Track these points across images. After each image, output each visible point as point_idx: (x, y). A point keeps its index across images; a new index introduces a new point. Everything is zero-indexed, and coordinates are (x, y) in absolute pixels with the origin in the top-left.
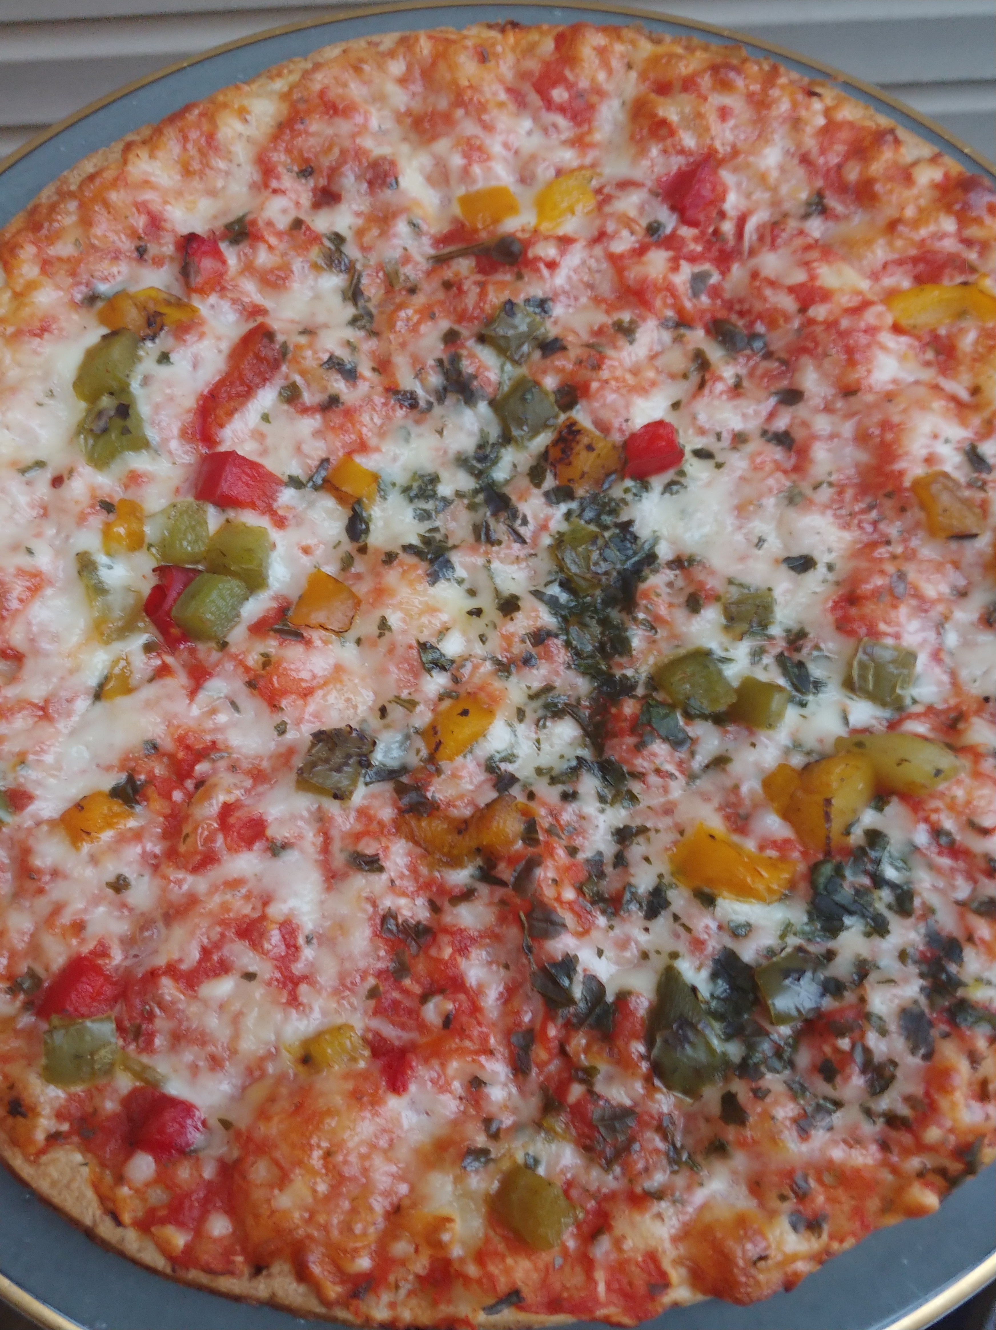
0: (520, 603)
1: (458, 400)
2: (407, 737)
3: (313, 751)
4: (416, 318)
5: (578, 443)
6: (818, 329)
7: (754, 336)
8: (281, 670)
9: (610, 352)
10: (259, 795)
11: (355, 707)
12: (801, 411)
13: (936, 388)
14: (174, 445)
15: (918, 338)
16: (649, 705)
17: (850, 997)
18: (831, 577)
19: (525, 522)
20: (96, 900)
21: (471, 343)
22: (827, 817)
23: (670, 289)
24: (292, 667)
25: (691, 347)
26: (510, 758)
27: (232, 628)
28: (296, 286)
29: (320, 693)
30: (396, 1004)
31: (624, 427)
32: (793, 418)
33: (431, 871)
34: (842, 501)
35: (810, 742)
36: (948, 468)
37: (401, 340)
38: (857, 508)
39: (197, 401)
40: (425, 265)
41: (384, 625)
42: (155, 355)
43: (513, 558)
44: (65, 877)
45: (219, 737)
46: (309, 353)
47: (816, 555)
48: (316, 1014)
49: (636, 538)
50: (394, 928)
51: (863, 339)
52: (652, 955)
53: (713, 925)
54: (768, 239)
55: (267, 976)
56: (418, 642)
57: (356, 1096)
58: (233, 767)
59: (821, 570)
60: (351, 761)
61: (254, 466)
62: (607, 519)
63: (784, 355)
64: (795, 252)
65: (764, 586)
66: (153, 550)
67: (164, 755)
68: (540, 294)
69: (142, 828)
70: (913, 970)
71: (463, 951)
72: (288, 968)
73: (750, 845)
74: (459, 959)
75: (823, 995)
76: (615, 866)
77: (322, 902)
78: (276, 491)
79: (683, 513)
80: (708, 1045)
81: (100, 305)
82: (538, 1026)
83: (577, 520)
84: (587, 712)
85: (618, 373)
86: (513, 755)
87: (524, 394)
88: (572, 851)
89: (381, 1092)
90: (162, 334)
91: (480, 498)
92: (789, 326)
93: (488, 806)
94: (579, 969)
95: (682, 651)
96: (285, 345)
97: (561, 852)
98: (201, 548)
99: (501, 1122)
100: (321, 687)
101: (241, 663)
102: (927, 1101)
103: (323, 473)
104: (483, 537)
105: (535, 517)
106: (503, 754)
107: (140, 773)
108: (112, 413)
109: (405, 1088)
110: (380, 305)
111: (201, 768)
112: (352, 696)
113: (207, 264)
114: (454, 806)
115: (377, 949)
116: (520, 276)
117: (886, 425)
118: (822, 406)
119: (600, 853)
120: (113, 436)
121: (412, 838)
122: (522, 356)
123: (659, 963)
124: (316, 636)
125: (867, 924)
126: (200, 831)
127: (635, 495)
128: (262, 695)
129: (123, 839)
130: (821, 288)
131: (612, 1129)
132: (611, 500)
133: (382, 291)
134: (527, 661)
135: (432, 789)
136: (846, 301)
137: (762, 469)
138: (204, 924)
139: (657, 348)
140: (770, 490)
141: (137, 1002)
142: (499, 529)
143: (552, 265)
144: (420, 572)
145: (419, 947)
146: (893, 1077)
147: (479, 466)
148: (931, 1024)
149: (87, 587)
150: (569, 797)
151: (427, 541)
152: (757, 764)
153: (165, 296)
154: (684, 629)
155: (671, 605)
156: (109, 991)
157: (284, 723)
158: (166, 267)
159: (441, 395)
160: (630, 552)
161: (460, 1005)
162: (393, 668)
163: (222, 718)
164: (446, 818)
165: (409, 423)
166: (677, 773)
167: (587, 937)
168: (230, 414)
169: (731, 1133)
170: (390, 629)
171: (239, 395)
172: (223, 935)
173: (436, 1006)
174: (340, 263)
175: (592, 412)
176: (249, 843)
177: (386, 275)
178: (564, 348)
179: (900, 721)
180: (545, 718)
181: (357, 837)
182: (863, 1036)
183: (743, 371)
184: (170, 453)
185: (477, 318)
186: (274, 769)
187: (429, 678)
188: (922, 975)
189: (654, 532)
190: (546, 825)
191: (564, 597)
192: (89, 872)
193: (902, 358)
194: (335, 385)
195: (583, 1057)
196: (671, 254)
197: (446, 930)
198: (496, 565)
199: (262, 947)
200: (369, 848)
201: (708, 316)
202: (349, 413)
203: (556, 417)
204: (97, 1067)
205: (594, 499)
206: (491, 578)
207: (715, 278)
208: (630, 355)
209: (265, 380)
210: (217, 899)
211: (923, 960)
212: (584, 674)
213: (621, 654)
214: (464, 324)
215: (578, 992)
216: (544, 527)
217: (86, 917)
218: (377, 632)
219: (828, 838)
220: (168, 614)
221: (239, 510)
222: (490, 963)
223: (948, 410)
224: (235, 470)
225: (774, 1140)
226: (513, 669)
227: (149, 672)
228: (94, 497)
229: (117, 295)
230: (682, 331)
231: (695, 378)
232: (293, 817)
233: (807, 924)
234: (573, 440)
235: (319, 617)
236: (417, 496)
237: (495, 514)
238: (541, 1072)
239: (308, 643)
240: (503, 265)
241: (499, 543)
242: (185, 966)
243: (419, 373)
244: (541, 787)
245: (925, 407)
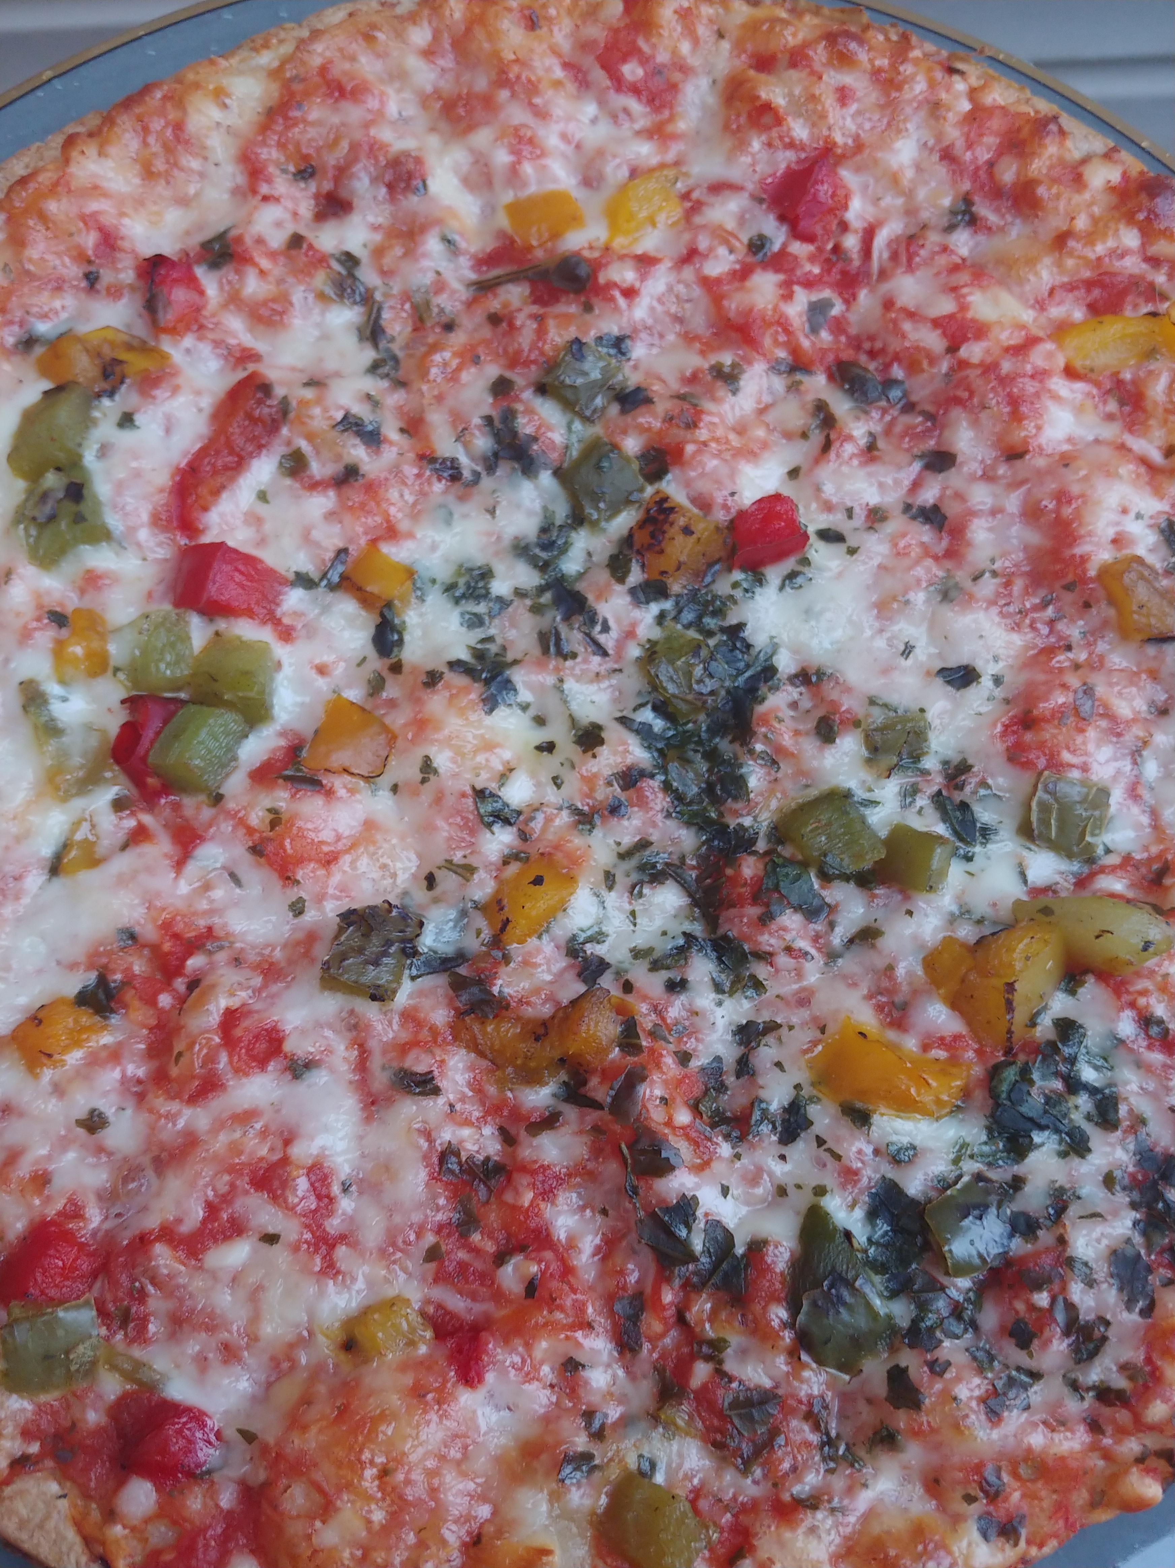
0: (603, 735)
1: (514, 469)
2: (464, 913)
3: (343, 938)
4: (455, 363)
5: (672, 524)
6: (973, 374)
7: (889, 383)
8: (295, 830)
9: (708, 405)
10: (272, 996)
11: (394, 876)
12: (954, 479)
13: (1122, 448)
14: (144, 535)
15: (1097, 384)
16: (775, 865)
17: (1045, 1237)
18: (999, 693)
19: (606, 628)
20: (63, 1144)
21: (527, 395)
22: (1010, 1006)
23: (783, 324)
24: (310, 826)
25: (810, 397)
26: (598, 937)
27: (228, 775)
28: (297, 322)
29: (347, 858)
30: (463, 1267)
31: (729, 503)
32: (944, 489)
33: (502, 1090)
34: (1010, 595)
35: (981, 907)
36: (1141, 551)
37: (436, 393)
38: (1028, 605)
39: (173, 476)
40: (464, 294)
41: (427, 767)
42: (115, 417)
43: (592, 675)
44: (21, 1115)
45: (216, 920)
46: (317, 411)
47: (979, 665)
48: (360, 1284)
49: (749, 646)
50: (456, 1168)
51: (1031, 387)
52: (791, 1190)
53: (869, 1150)
54: (904, 259)
55: (293, 1237)
56: (474, 788)
57: (418, 1393)
58: (236, 960)
59: (986, 682)
60: (392, 950)
61: (250, 560)
62: (710, 622)
63: (929, 408)
64: (938, 274)
65: (915, 707)
66: (121, 676)
67: (144, 946)
68: (615, 331)
69: (120, 1044)
70: (1122, 1198)
71: (547, 1194)
72: (319, 1226)
73: (911, 1043)
74: (542, 1205)
75: (1011, 1236)
76: (738, 1075)
77: (361, 1138)
78: (280, 593)
79: (808, 613)
80: (868, 1306)
81: (39, 350)
82: (648, 1290)
83: (672, 624)
84: (694, 874)
85: (720, 432)
86: (601, 933)
87: (600, 461)
88: (684, 1058)
89: (449, 1385)
90: (124, 388)
91: (546, 598)
92: (935, 370)
93: (574, 1003)
94: (699, 1213)
95: (814, 793)
96: (285, 400)
97: (669, 1061)
98: (184, 671)
99: (606, 1416)
100: (348, 851)
101: (241, 822)
102: (1148, 1369)
103: (340, 569)
104: (552, 649)
105: (618, 621)
106: (589, 933)
107: (114, 972)
108: (61, 495)
109: (481, 1380)
110: (407, 346)
111: (194, 963)
112: (389, 862)
113: (180, 295)
114: (528, 1003)
115: (434, 1197)
116: (588, 308)
117: (1062, 497)
118: (980, 473)
119: (718, 1059)
120: (63, 525)
121: (474, 1047)
122: (595, 411)
123: (801, 1201)
124: (339, 783)
125: (1061, 1141)
126: (197, 1047)
127: (746, 591)
128: (271, 864)
129: (95, 1061)
130: (973, 321)
131: (749, 1419)
132: (715, 597)
133: (409, 329)
134: (615, 810)
135: (499, 982)
136: (1007, 337)
137: (907, 554)
138: (208, 1172)
139: (767, 399)
140: (918, 581)
141: (124, 1279)
142: (573, 638)
143: (630, 293)
144: (473, 696)
145: (490, 1190)
146: (1104, 1339)
147: (544, 555)
148: (1149, 1270)
149: (36, 727)
150: (676, 986)
151: (479, 655)
152: (915, 937)
153: (126, 338)
154: (815, 763)
155: (797, 733)
156: (85, 1265)
157: (301, 900)
158: (125, 300)
159: (491, 463)
160: (741, 665)
161: (547, 1267)
162: (440, 823)
163: (218, 894)
164: (518, 1019)
165: (450, 499)
166: (813, 951)
167: (707, 1171)
168: (217, 492)
169: (901, 1420)
170: (435, 772)
171: (226, 468)
172: (232, 1185)
173: (516, 1268)
174: (354, 291)
175: (688, 484)
176: (262, 1063)
177: (414, 307)
178: (649, 401)
179: (1092, 875)
180: (641, 883)
181: (404, 1049)
182: (1064, 1289)
183: (877, 428)
184: (139, 545)
185: (534, 362)
186: (291, 962)
187: (488, 835)
188: (1134, 1206)
189: (772, 638)
190: (649, 1026)
191: (658, 724)
192: (52, 1106)
193: (1079, 410)
194: (353, 452)
195: (707, 1326)
196: (781, 277)
197: (524, 1168)
198: (570, 685)
199: (286, 1201)
200: (420, 1063)
201: (831, 357)
202: (372, 488)
203: (641, 490)
204: (73, 1368)
205: (694, 596)
206: (565, 702)
207: (837, 309)
208: (733, 408)
209: (260, 447)
210: (223, 1139)
211: (1134, 1184)
212: (688, 824)
213: (735, 798)
214: (518, 370)
215: (698, 1244)
216: (630, 634)
217: (52, 1167)
218: (420, 776)
219: (1010, 1032)
220: (144, 759)
221: (232, 619)
222: (582, 1208)
223: (1138, 476)
224: (226, 568)
225: (957, 1426)
226: (597, 820)
227: (121, 837)
228: (40, 606)
229: (61, 336)
230: (798, 376)
231: (817, 438)
232: (319, 1025)
233: (986, 1143)
234: (665, 521)
235: (341, 757)
236: (463, 596)
237: (567, 618)
238: (654, 1348)
239: (329, 793)
240: (567, 292)
241: (574, 656)
242: (185, 1228)
243: (462, 435)
244: (640, 975)
245: (1110, 474)
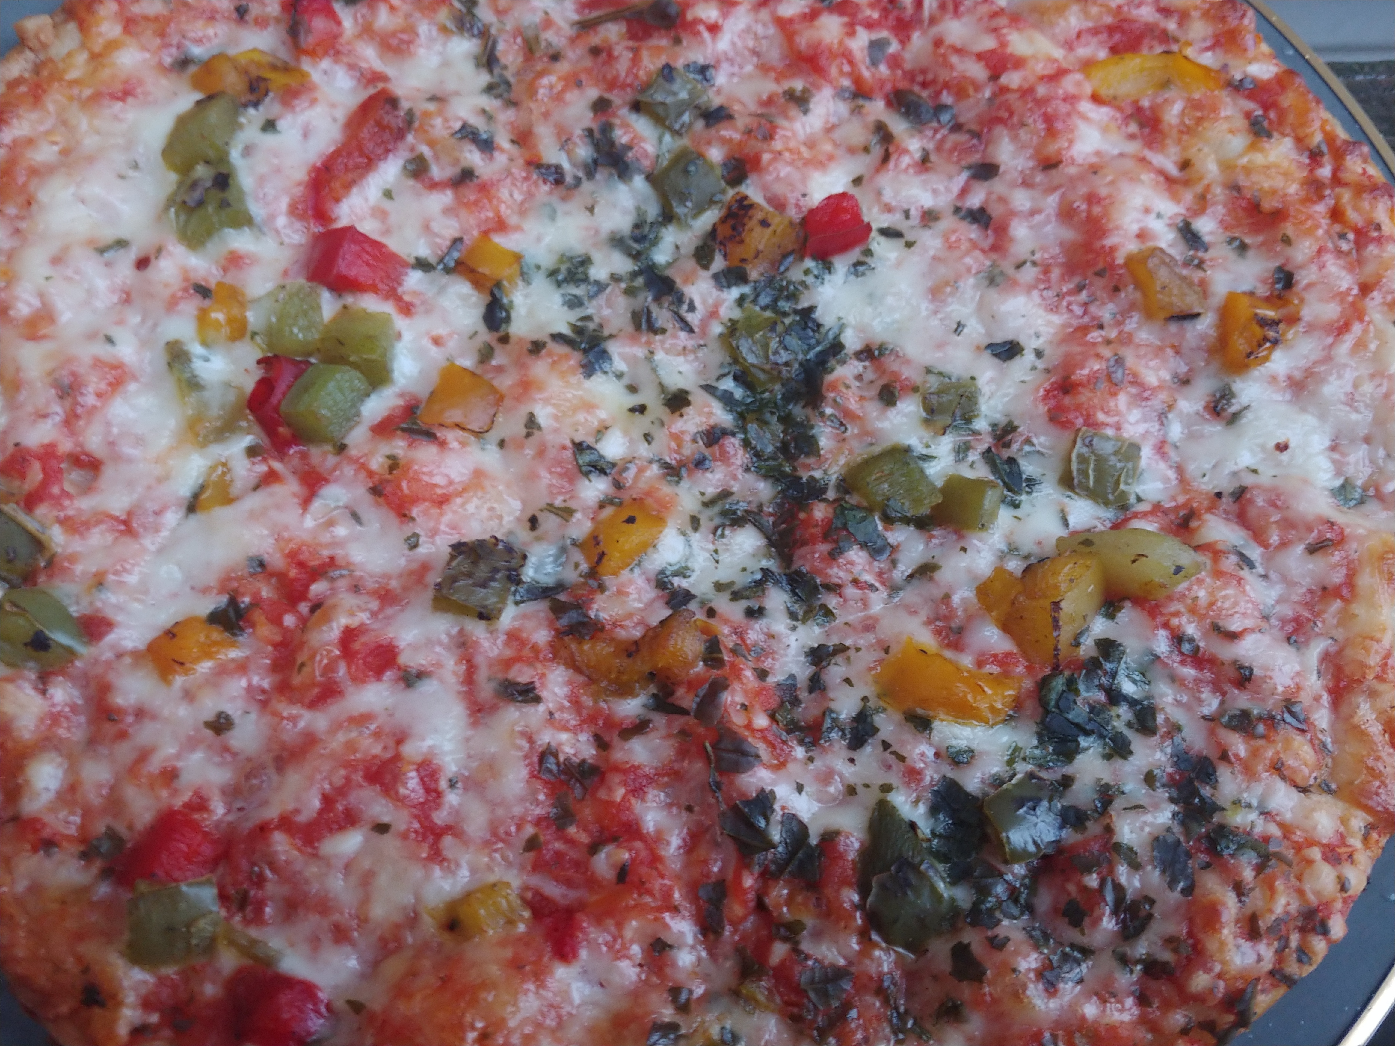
0: (690, 398)
1: (611, 175)
2: (563, 550)
3: (454, 564)
4: (559, 87)
5: (751, 218)
6: (1012, 98)
7: (940, 108)
8: (411, 473)
9: (782, 122)
10: (388, 618)
11: (500, 518)
12: (997, 186)
13: (1143, 160)
14: (282, 221)
15: (1119, 109)
16: (843, 509)
17: (1093, 828)
18: (1040, 364)
19: (692, 308)
20: (191, 744)
21: (624, 112)
22: (1056, 626)
23: (848, 56)
24: (425, 469)
25: (871, 118)
26: (684, 572)
27: (351, 428)
28: (422, 52)
29: (459, 501)
30: (559, 855)
31: (801, 203)
32: (989, 194)
33: (596, 702)
34: (1048, 280)
35: (1027, 545)
36: (1163, 245)
37: (543, 109)
38: (1065, 290)
39: (309, 173)
40: (569, 31)
41: (531, 423)
42: (260, 122)
43: (680, 348)
44: (154, 717)
45: (339, 552)
46: (438, 122)
47: (1023, 341)
48: (464, 871)
49: (819, 326)
50: (554, 767)
51: (1063, 108)
52: (860, 789)
53: (930, 753)
54: (950, 6)
55: (403, 827)
56: (573, 442)
57: (516, 965)
58: (356, 586)
59: (1029, 357)
60: (498, 576)
61: (376, 245)
62: (785, 305)
63: (974, 127)
64: (980, 19)
65: (966, 375)
66: (258, 339)
67: (271, 575)
68: (701, 61)
69: (247, 658)
70: (1162, 794)
71: (638, 791)
72: (428, 817)
73: (967, 661)
74: (633, 801)
75: (1061, 827)
76: (811, 691)
77: (468, 740)
78: (402, 274)
79: (872, 298)
80: (934, 889)
81: (192, 69)
82: (730, 876)
83: (751, 306)
84: (771, 519)
85: (792, 144)
86: (687, 568)
87: (687, 166)
88: (762, 674)
89: (546, 959)
90: (267, 100)
91: (640, 281)
92: (980, 96)
93: (662, 623)
94: (777, 807)
95: (877, 450)
96: (410, 113)
97: (748, 674)
98: (315, 336)
99: (691, 992)
100: (459, 494)
101: (363, 467)
102: (1190, 942)
103: (456, 254)
104: (644, 325)
105: (704, 302)
106: (676, 568)
107: (243, 595)
108: (209, 184)
109: (575, 955)
110: (518, 73)
111: (318, 588)
112: (495, 505)
113: (319, 24)
114: (621, 626)
115: (535, 792)
116: (677, 41)
117: (1092, 199)
118: (1020, 181)
119: (792, 677)
120: (210, 209)
121: (573, 665)
122: (683, 125)
123: (869, 798)
124: (451, 436)
125: (1105, 744)
126: (318, 658)
127: (816, 277)
128: (389, 504)
129: (223, 671)
130: (1012, 55)
131: (824, 995)
132: (789, 283)
133: (520, 59)
134: (700, 463)
135: (595, 606)
136: (1040, 68)
137: (958, 247)
138: (326, 767)
139: (833, 120)
140: (969, 270)
141: (244, 865)
142: (662, 316)
143: (714, 29)
144: (572, 362)
145: (585, 789)
146: (1150, 917)
147: (636, 246)
148: (1189, 855)
149: (179, 380)
150: (754, 613)
151: (579, 331)
152: (969, 571)
153: (270, 59)
154: (879, 425)
155: (862, 398)
156: (208, 851)
157: (416, 535)
158: (270, 29)
159: (590, 170)
160: (813, 341)
161: (637, 854)
162: (544, 473)
163: (341, 531)
164: (612, 639)
165: (554, 200)
166: (877, 584)
167: (783, 770)
168: (348, 186)
169: (966, 991)
170: (539, 428)
171: (357, 167)
172: (348, 780)
173: (608, 856)
174: (472, 27)
175: (765, 188)
176: (378, 674)
177: (526, 41)
178: (730, 117)
179: (1126, 520)
180: (723, 526)
181: (508, 663)
182: (1111, 871)
183: (931, 146)
184: (277, 231)
185: (630, 85)
186: (405, 589)
187: (587, 482)
188: (1172, 800)
189: (840, 318)
190: (731, 645)
191: (739, 393)
192: (183, 711)
193: (1105, 130)
194: (469, 157)
195: (785, 909)
196: (845, 19)
197: (616, 768)
198: (660, 356)
199: (397, 793)
200: (522, 675)
201: (889, 87)
202: (485, 189)
203: (723, 192)
204: (194, 942)
205: (770, 281)
206: (654, 370)
207: (894, 47)
208: (804, 126)
209: (388, 151)
210: (341, 737)
211: (1171, 783)
212: (765, 477)
213: (807, 455)
214: (615, 92)
215: (776, 835)
216: (713, 314)
217: (180, 764)
218: (524, 431)
219: (1056, 649)
220: (276, 410)
221: (359, 295)
222: (670, 806)
223: (1158, 183)
224: (355, 248)
225: (1018, 994)
226: (684, 472)
227: (253, 481)
228: (186, 279)
229: (213, 58)
230: (860, 102)
231: (877, 151)
232: (430, 643)
233: (1036, 747)
234: (745, 215)
235: (455, 415)
236: (565, 280)
237: (657, 299)
238: (735, 931)
239: (442, 444)
240: (658, 29)
241: (663, 331)
242: (302, 818)
243: (565, 143)
244: (722, 604)
245: (1134, 180)
